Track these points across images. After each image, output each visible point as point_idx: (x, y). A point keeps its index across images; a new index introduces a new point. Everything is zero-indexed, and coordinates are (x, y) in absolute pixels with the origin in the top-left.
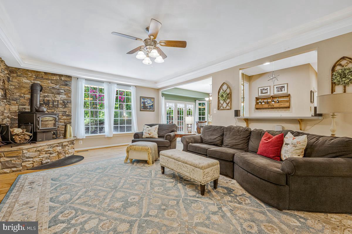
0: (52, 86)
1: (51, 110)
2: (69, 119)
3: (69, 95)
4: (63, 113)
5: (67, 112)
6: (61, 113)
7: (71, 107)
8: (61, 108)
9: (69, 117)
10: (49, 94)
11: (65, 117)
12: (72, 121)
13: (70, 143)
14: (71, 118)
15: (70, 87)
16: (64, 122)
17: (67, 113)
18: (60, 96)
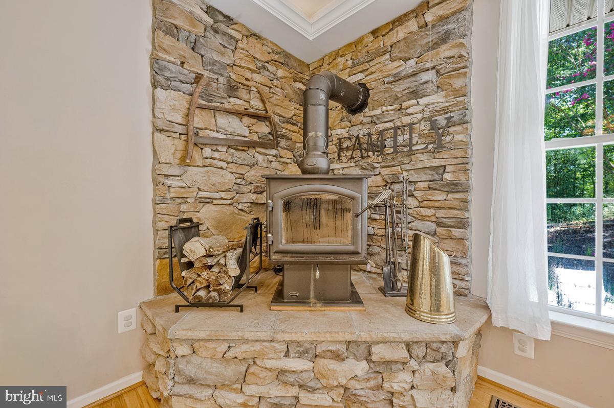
0: (394, 72)
1: (389, 170)
2: (456, 204)
3: (458, 83)
4: (430, 178)
5: (448, 169)
6: (424, 177)
7: (466, 145)
8: (422, 157)
9: (458, 196)
10: (384, 109)
11: (439, 196)
12: (474, 215)
13: (419, 351)
14: (465, 201)
15: (464, 41)
16: (434, 219)
17: (448, 176)
18: (422, 101)
